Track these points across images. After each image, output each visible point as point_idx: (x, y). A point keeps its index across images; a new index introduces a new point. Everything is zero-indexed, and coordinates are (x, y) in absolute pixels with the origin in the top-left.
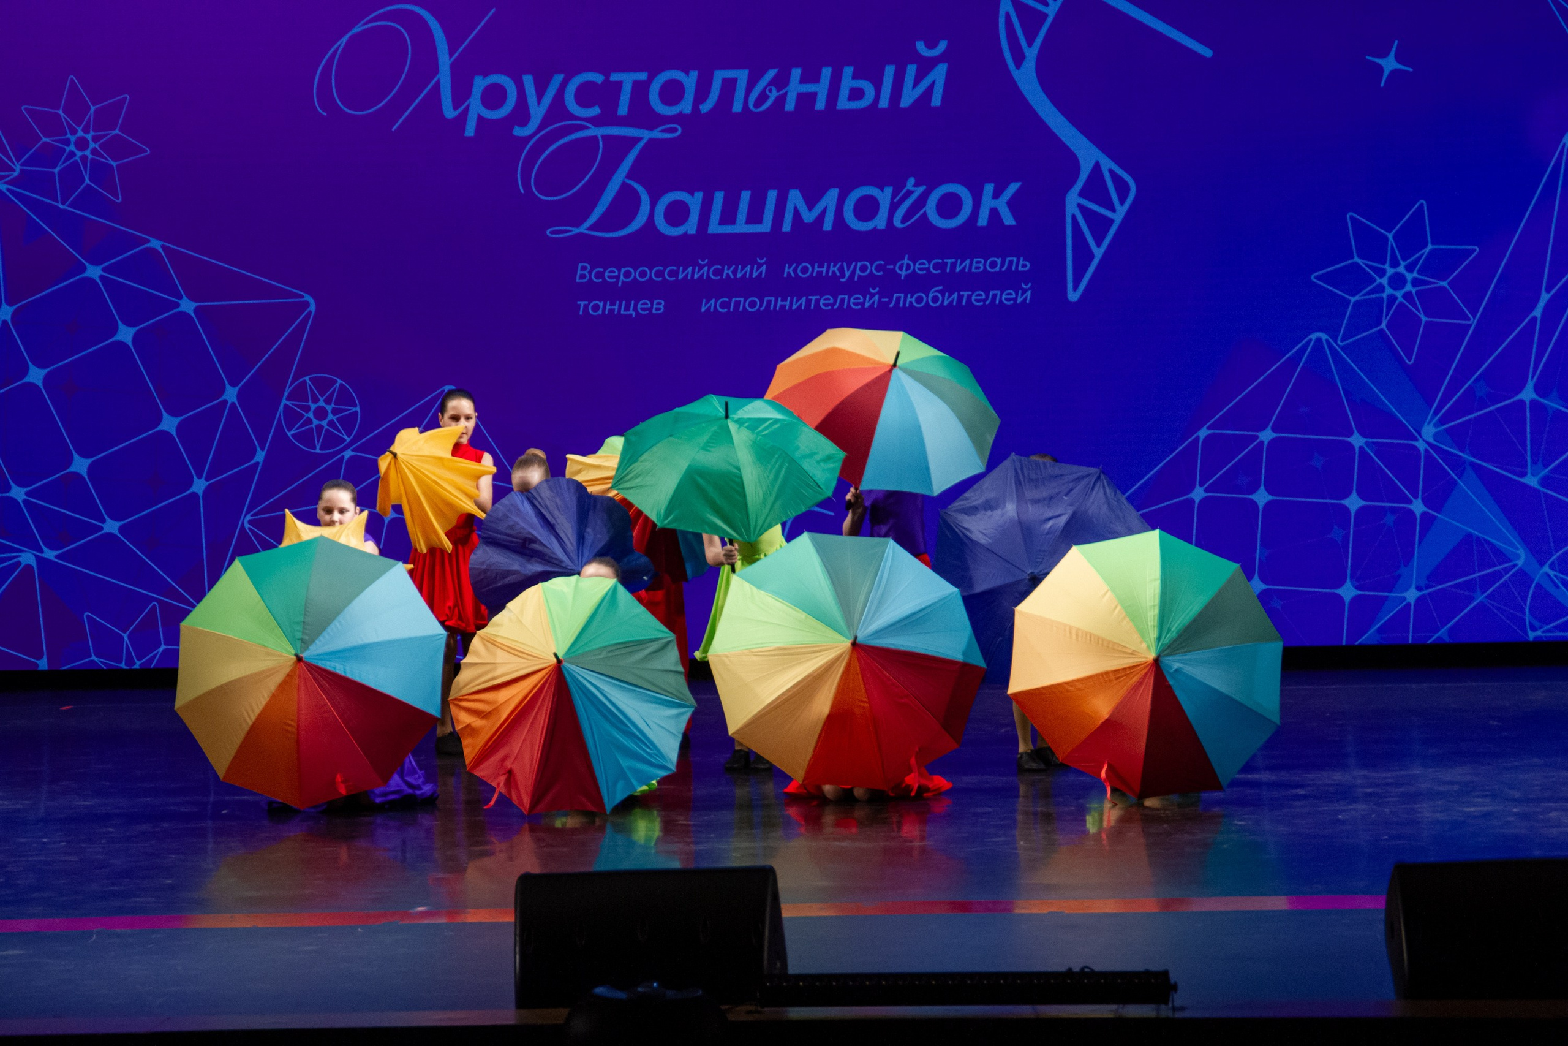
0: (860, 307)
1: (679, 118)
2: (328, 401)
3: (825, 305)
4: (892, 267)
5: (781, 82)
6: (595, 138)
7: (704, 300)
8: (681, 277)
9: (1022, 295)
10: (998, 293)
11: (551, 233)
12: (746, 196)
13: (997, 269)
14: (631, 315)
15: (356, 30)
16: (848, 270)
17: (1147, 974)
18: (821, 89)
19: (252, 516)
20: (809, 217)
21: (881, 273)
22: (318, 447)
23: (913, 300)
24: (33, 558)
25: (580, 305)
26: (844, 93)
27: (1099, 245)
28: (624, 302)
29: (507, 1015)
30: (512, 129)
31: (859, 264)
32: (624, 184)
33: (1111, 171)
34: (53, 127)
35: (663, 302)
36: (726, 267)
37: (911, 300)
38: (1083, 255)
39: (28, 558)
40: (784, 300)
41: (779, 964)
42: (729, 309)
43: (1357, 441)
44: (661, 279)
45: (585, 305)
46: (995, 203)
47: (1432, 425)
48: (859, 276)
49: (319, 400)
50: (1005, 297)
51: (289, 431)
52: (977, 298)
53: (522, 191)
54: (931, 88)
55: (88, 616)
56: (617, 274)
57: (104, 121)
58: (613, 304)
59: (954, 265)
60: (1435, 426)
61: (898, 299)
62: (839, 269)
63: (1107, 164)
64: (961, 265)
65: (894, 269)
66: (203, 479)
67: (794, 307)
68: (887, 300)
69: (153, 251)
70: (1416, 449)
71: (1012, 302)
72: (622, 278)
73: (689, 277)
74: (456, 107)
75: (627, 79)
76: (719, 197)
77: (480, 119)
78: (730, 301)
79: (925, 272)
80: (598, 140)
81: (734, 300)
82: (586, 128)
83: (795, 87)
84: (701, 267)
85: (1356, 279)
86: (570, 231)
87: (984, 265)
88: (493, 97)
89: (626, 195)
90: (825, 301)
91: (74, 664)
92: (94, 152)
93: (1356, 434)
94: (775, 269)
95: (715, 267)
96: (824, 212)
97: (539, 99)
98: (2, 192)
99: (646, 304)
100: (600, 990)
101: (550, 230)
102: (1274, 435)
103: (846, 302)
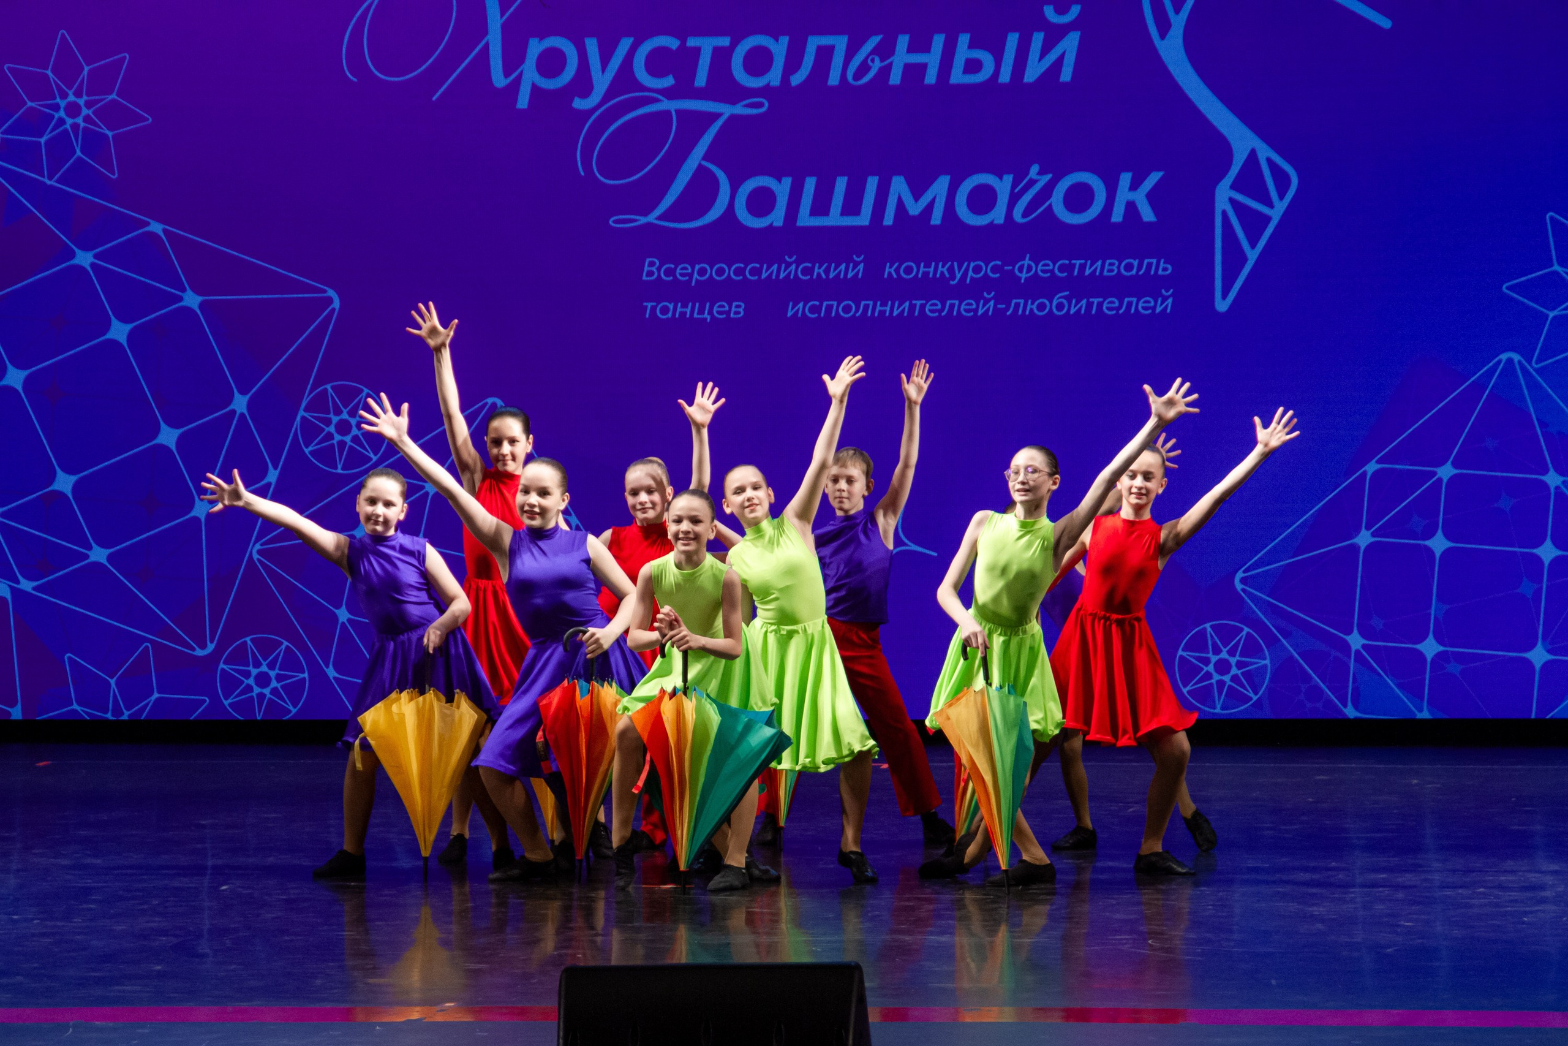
0: (972, 314)
1: (766, 91)
3: (931, 311)
4: (1011, 268)
5: (885, 50)
6: (668, 113)
7: (791, 304)
8: (764, 276)
9: (1162, 303)
10: (1134, 300)
11: (615, 222)
12: (841, 184)
13: (1134, 272)
14: (706, 319)
16: (959, 271)
18: (932, 59)
19: (262, 545)
20: (914, 209)
21: (997, 275)
22: (340, 467)
23: (1034, 307)
24: (8, 589)
25: (647, 306)
26: (959, 64)
27: (1253, 246)
28: (697, 305)
30: (572, 100)
31: (972, 265)
32: (700, 165)
33: (1269, 161)
34: (41, 89)
35: (743, 306)
36: (817, 265)
37: (1033, 306)
38: (1234, 258)
39: (2, 589)
40: (884, 304)
42: (820, 313)
43: (1553, 479)
44: (741, 278)
45: (652, 307)
46: (1132, 196)
48: (972, 278)
49: (342, 412)
50: (1142, 305)
51: (307, 447)
52: (1109, 305)
53: (582, 173)
54: (1059, 62)
55: (70, 658)
56: (690, 271)
57: (99, 84)
58: (685, 306)
59: (1082, 267)
61: (1017, 305)
62: (948, 270)
63: (1265, 152)
64: (1091, 267)
65: (1013, 270)
67: (895, 313)
68: (1004, 306)
69: (153, 235)
71: (1150, 311)
72: (696, 276)
73: (774, 277)
74: (507, 73)
75: (707, 45)
76: (810, 184)
77: (535, 88)
78: (821, 305)
79: (1048, 275)
80: (671, 115)
81: (825, 304)
82: (656, 100)
83: (902, 57)
84: (788, 265)
86: (636, 221)
87: (1119, 267)
88: (551, 63)
89: (702, 180)
90: (932, 308)
91: (51, 714)
92: (87, 119)
93: (1552, 471)
94: (874, 269)
95: (804, 265)
96: (930, 206)
97: (604, 66)
99: (723, 306)
101: (615, 218)
102: (1454, 471)
103: (956, 308)
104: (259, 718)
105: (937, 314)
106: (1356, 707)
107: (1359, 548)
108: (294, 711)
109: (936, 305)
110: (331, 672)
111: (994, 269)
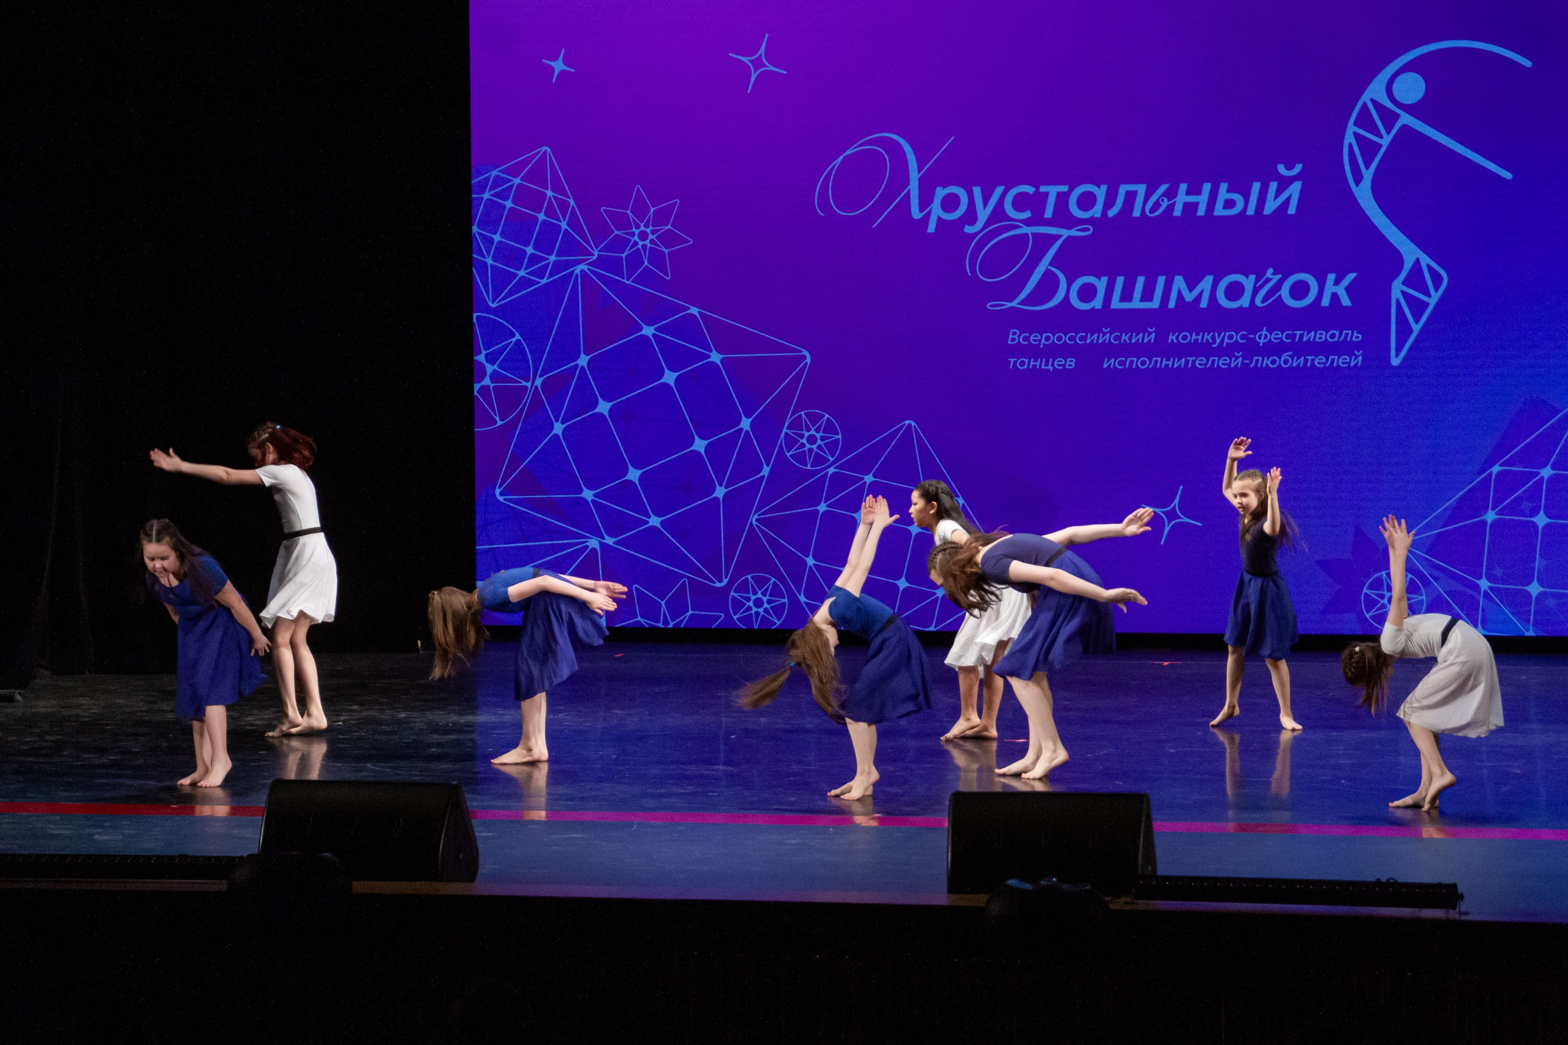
0: (1227, 366)
1: (1091, 221)
3: (1200, 364)
4: (1253, 336)
5: (1171, 194)
6: (1026, 236)
7: (1106, 359)
8: (1088, 341)
9: (1355, 360)
10: (1336, 357)
11: (990, 306)
12: (1141, 281)
14: (1049, 369)
15: (848, 152)
16: (1219, 336)
17: (1440, 885)
18: (1202, 199)
19: (759, 516)
20: (1189, 297)
22: (809, 465)
23: (1269, 362)
24: (598, 543)
25: (1010, 361)
26: (1220, 203)
27: (1417, 322)
28: (1044, 360)
29: (941, 897)
30: (964, 227)
31: (1227, 334)
32: (1047, 269)
33: (1429, 267)
34: (623, 223)
35: (1074, 360)
36: (1124, 334)
37: (1267, 362)
38: (1404, 330)
39: (593, 543)
40: (1168, 360)
41: (1150, 868)
42: (1125, 366)
44: (1073, 342)
48: (1227, 343)
49: (811, 429)
50: (1341, 361)
51: (788, 452)
52: (1319, 361)
53: (970, 275)
55: (636, 588)
56: (1039, 338)
57: (660, 218)
58: (1036, 361)
59: (1302, 336)
61: (1257, 361)
62: (1211, 337)
63: (1426, 261)
64: (1307, 336)
65: (1255, 338)
66: (723, 486)
67: (1176, 366)
68: (1248, 361)
69: (692, 316)
71: (1346, 365)
72: (1043, 341)
73: (1095, 342)
74: (921, 211)
75: (1053, 191)
76: (1120, 281)
77: (940, 219)
78: (1126, 361)
79: (1279, 340)
80: (1029, 236)
81: (1129, 359)
82: (1019, 227)
83: (1182, 197)
84: (1104, 334)
86: (1005, 305)
87: (1326, 337)
88: (950, 203)
89: (1048, 276)
90: (1200, 362)
91: (625, 623)
92: (652, 241)
94: (1161, 337)
95: (1115, 334)
96: (1201, 294)
97: (985, 205)
98: (582, 271)
99: (1061, 361)
100: (1012, 882)
101: (989, 304)
102: (1553, 472)
103: (1216, 362)
104: (756, 628)
105: (1203, 367)
107: (1487, 522)
108: (778, 623)
109: (1203, 360)
110: (802, 599)
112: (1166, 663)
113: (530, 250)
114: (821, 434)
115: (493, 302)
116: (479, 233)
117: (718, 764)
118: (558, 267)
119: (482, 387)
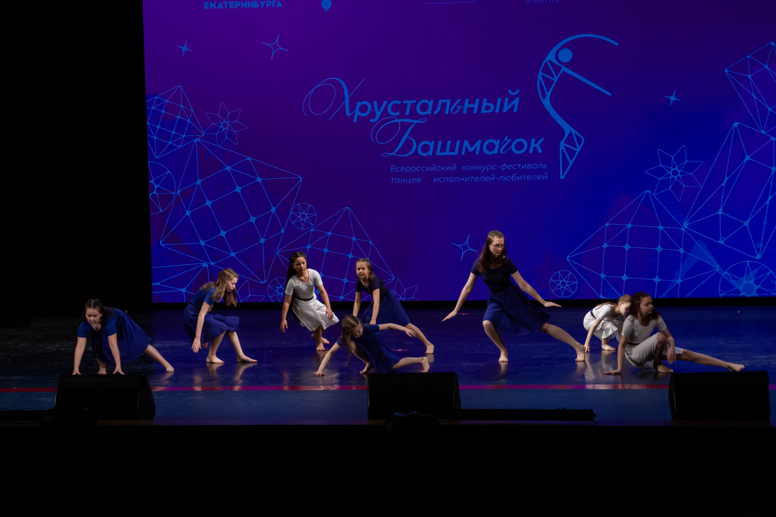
1: (427, 116)
2: (306, 212)
4: (499, 167)
5: (462, 104)
6: (398, 123)
7: (435, 178)
8: (426, 170)
9: (545, 177)
10: (536, 176)
11: (382, 155)
12: (449, 143)
13: (536, 168)
14: (409, 183)
15: (316, 87)
16: (484, 168)
17: (585, 410)
18: (476, 106)
19: (280, 251)
20: (471, 150)
21: (495, 169)
22: (302, 228)
24: (207, 264)
25: (392, 180)
26: (483, 107)
27: (571, 160)
28: (407, 179)
29: (365, 421)
30: (370, 119)
31: (488, 166)
32: (407, 138)
33: (576, 135)
34: (216, 119)
36: (442, 167)
37: (506, 178)
38: (566, 163)
39: (205, 265)
40: (462, 178)
41: (458, 406)
42: (443, 181)
43: (661, 228)
44: (420, 171)
45: (393, 180)
46: (535, 145)
47: (687, 222)
48: (488, 170)
49: (303, 212)
50: (539, 177)
51: (293, 222)
52: (529, 178)
53: (373, 141)
54: (513, 107)
56: (404, 169)
57: (232, 117)
58: (403, 179)
59: (521, 166)
60: (688, 223)
61: (502, 178)
62: (481, 168)
63: (574, 132)
65: (500, 167)
66: (264, 238)
67: (465, 180)
68: (498, 178)
69: (248, 161)
70: (681, 231)
71: (541, 179)
72: (406, 170)
73: (429, 170)
74: (350, 113)
75: (409, 103)
76: (440, 143)
77: (359, 116)
78: (443, 178)
79: (511, 169)
80: (399, 124)
81: (445, 178)
82: (394, 119)
83: (467, 105)
84: (434, 167)
85: (661, 172)
86: (389, 154)
87: (531, 166)
89: (408, 142)
90: (476, 179)
92: (229, 128)
93: (660, 225)
94: (459, 168)
95: (438, 167)
96: (476, 148)
97: (379, 109)
98: (198, 141)
99: (414, 179)
100: (396, 414)
101: (382, 154)
102: (631, 226)
103: (483, 179)
104: (280, 302)
105: (478, 181)
106: (603, 295)
107: (604, 248)
109: (477, 178)
111: (495, 167)
112: (464, 314)
113: (173, 132)
114: (307, 214)
115: (157, 156)
116: (149, 125)
117: (264, 364)
118: (186, 140)
119: (153, 195)
